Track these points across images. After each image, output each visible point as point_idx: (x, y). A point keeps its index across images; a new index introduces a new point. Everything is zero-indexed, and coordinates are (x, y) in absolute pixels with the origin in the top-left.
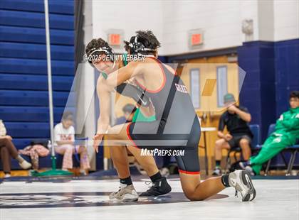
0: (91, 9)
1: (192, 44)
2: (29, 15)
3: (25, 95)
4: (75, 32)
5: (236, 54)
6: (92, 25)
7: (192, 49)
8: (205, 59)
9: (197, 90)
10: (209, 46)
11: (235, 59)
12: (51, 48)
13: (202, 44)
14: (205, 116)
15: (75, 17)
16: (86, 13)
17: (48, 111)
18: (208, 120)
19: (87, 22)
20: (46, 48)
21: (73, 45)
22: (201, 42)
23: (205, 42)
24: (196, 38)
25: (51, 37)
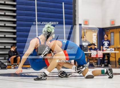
0: (78, 12)
1: (111, 24)
2: (58, 15)
4: (73, 21)
6: (78, 18)
7: (112, 25)
8: (116, 29)
9: (113, 39)
10: (117, 25)
13: (114, 24)
14: (115, 47)
15: (73, 15)
16: (76, 14)
18: (117, 49)
19: (77, 17)
21: (72, 24)
23: (116, 23)
24: (113, 22)
25: (65, 22)
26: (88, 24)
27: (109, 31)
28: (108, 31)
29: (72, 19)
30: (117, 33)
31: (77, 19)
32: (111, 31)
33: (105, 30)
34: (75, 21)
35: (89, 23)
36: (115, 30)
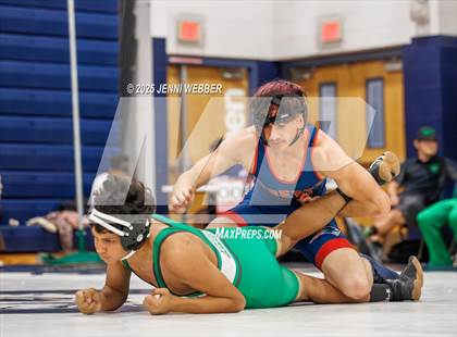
1: (322, 39)
3: (32, 124)
4: (119, 20)
5: (399, 58)
6: (149, 5)
7: (324, 48)
8: (345, 66)
10: (354, 42)
11: (398, 66)
12: (78, 45)
13: (339, 41)
17: (73, 153)
20: (68, 44)
21: (116, 40)
22: (338, 36)
23: (347, 37)
24: (330, 30)
25: (78, 26)
26: (199, 37)
27: (312, 77)
28: (307, 76)
29: (115, 13)
30: (351, 86)
31: (139, 12)
32: (321, 76)
33: (293, 70)
34: (130, 21)
35: (204, 36)
36: (341, 73)
